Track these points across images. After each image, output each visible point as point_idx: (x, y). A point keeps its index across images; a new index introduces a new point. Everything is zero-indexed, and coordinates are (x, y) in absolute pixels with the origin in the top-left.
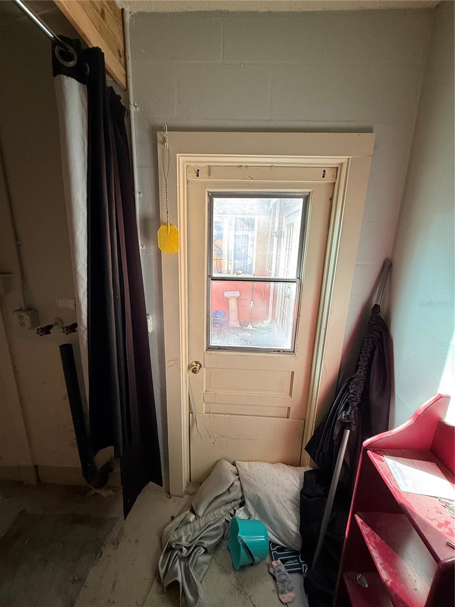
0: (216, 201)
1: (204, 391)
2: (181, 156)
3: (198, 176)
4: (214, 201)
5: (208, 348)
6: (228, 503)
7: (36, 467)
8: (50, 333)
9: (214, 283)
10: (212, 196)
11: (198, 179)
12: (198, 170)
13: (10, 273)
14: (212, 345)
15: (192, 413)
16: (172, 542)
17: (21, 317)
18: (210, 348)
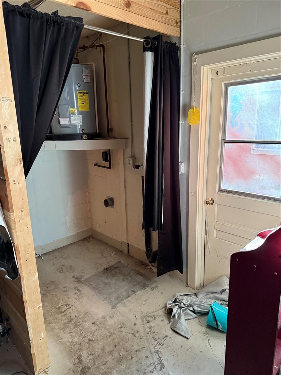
0: (230, 88)
1: (216, 221)
2: (204, 67)
3: (217, 75)
4: (229, 89)
5: (220, 190)
6: (219, 300)
7: (128, 244)
8: (139, 169)
9: (226, 144)
10: (227, 86)
11: (218, 77)
12: (218, 71)
13: (127, 138)
14: (223, 188)
15: (207, 235)
16: (178, 298)
17: (129, 160)
18: (221, 191)
